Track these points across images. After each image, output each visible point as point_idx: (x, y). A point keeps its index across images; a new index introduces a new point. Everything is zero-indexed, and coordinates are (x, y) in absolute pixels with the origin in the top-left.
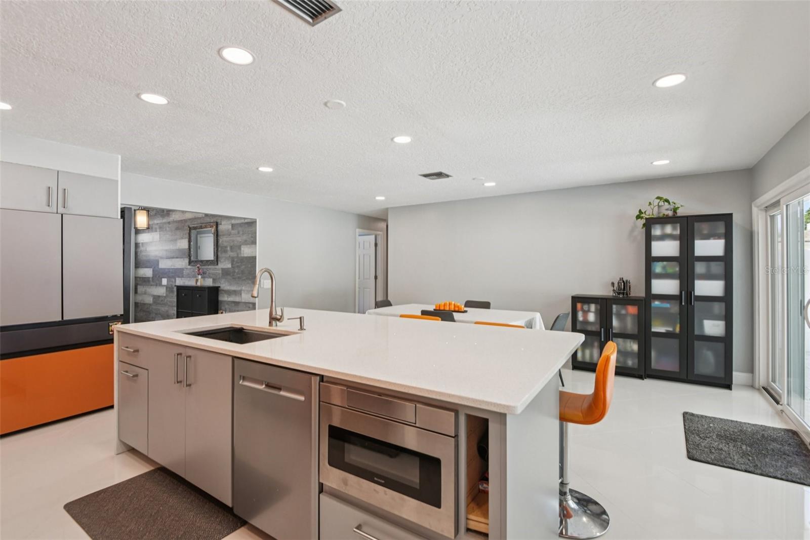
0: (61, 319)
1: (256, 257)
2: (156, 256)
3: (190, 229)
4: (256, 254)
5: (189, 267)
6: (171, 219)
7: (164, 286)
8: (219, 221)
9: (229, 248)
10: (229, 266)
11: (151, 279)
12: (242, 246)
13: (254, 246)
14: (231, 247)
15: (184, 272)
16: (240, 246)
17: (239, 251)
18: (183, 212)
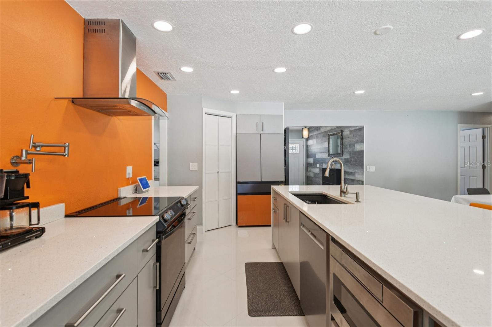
0: (260, 181)
1: (363, 151)
2: (315, 152)
3: (329, 136)
4: (363, 149)
5: (329, 157)
6: (321, 131)
7: (318, 168)
8: (343, 130)
9: (348, 146)
10: (348, 157)
11: (313, 164)
12: (356, 144)
13: (362, 143)
14: (349, 145)
15: (327, 160)
16: (355, 144)
17: (354, 147)
18: (326, 127)
